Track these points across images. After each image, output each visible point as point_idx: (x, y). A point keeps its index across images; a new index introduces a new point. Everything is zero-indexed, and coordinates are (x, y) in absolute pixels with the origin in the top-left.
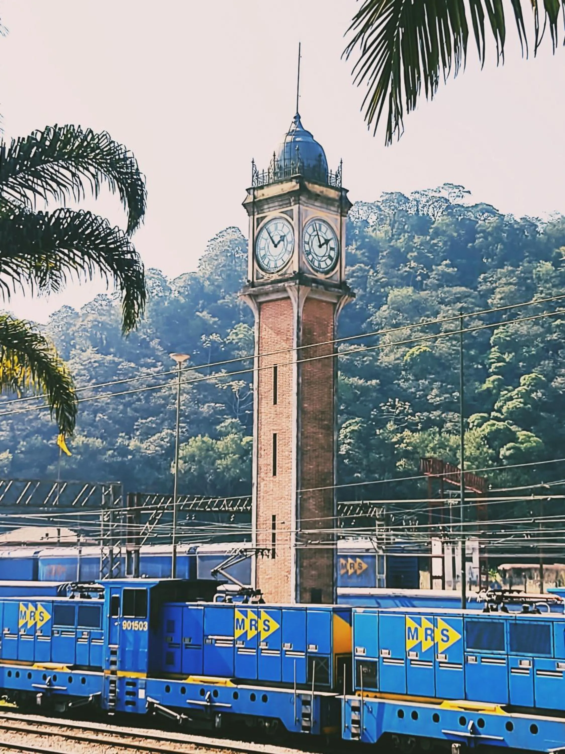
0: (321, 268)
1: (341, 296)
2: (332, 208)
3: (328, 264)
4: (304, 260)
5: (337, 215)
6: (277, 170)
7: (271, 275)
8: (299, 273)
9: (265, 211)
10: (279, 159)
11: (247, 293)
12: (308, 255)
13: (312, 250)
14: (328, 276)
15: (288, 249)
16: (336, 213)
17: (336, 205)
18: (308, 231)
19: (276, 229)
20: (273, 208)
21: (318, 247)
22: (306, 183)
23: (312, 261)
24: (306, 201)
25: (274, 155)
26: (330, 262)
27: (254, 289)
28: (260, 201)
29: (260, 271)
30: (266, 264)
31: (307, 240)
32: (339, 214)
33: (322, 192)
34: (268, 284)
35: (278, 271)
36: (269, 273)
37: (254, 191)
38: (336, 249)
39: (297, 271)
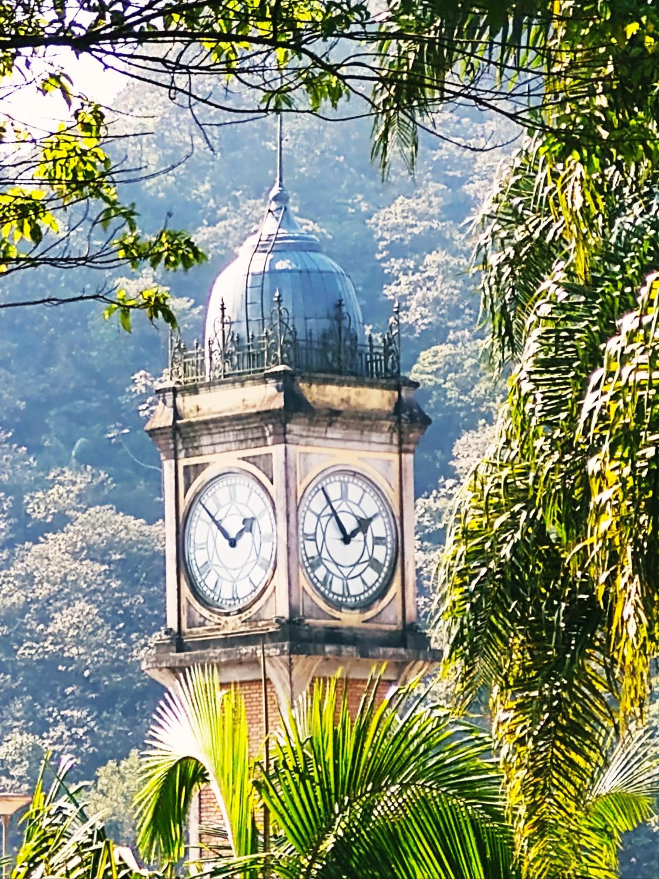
0: (349, 596)
1: (405, 664)
2: (375, 437)
3: (370, 583)
4: (304, 582)
5: (390, 452)
6: (231, 348)
7: (225, 618)
8: (290, 621)
9: (205, 450)
10: (234, 319)
11: (164, 665)
12: (314, 567)
13: (324, 555)
14: (369, 614)
15: (262, 554)
16: (386, 447)
17: (386, 429)
18: (313, 506)
19: (233, 498)
20: (225, 446)
21: (341, 544)
22: (303, 386)
23: (324, 584)
24: (304, 433)
25: (223, 309)
26: (376, 575)
27: (182, 655)
28: (190, 424)
29: (196, 605)
30: (212, 587)
31: (309, 529)
32: (395, 449)
33: (346, 401)
34: (215, 643)
35: (240, 611)
36: (220, 614)
37: (175, 396)
38: (389, 539)
39: (286, 613)
